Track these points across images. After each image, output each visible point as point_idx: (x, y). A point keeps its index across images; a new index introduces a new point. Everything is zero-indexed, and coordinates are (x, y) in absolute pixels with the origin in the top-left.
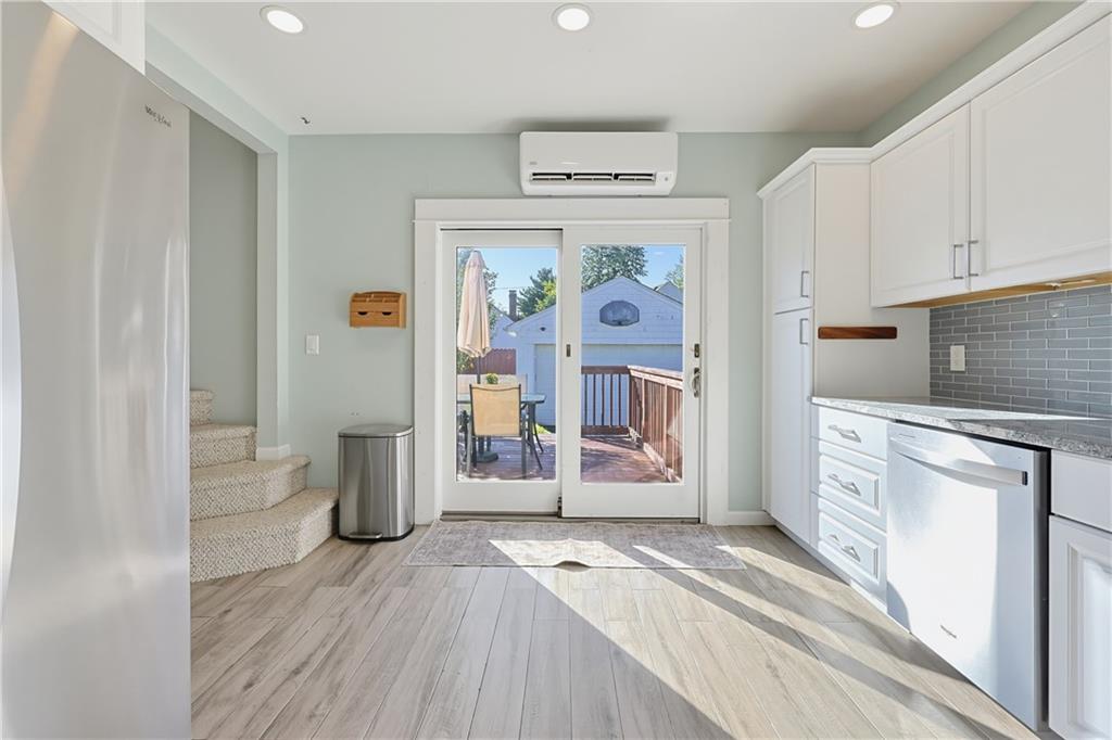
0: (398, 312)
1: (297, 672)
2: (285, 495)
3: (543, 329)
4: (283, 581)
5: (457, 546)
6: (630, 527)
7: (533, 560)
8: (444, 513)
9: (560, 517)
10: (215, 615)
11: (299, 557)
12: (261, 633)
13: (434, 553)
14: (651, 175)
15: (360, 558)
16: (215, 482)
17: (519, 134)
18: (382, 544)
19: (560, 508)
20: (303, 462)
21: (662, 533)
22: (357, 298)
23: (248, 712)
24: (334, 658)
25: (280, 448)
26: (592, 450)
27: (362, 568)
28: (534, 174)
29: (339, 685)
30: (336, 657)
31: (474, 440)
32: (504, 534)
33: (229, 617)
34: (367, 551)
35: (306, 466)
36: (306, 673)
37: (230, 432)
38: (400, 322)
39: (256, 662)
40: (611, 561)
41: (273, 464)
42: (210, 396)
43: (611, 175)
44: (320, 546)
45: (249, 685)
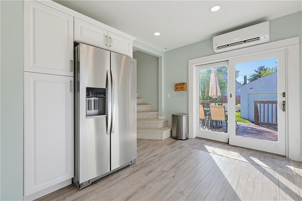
0: (184, 87)
1: (155, 156)
2: (163, 126)
3: (251, 88)
4: (160, 142)
5: (195, 144)
6: (253, 152)
7: (215, 152)
8: (196, 137)
9: (229, 144)
10: (147, 144)
11: (163, 139)
12: (152, 149)
13: (190, 144)
14: (259, 38)
15: (174, 142)
16: (151, 122)
17: (213, 38)
18: (179, 140)
19: (228, 141)
20: (166, 120)
21: (264, 156)
22: (176, 85)
23: (146, 159)
24: (161, 156)
25: (162, 117)
26: (259, 130)
27: (174, 144)
28: (218, 47)
29: (160, 160)
30: (162, 156)
31: (211, 121)
32: (209, 145)
33: (149, 145)
34: (176, 141)
35: (167, 121)
36: (156, 157)
37: (154, 113)
38: (185, 90)
39: (150, 153)
40: (238, 158)
41: (161, 120)
42: (152, 106)
43: (242, 41)
44: (168, 138)
45: (148, 155)
